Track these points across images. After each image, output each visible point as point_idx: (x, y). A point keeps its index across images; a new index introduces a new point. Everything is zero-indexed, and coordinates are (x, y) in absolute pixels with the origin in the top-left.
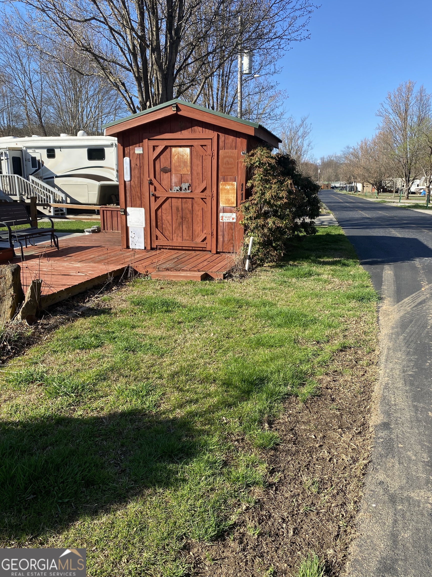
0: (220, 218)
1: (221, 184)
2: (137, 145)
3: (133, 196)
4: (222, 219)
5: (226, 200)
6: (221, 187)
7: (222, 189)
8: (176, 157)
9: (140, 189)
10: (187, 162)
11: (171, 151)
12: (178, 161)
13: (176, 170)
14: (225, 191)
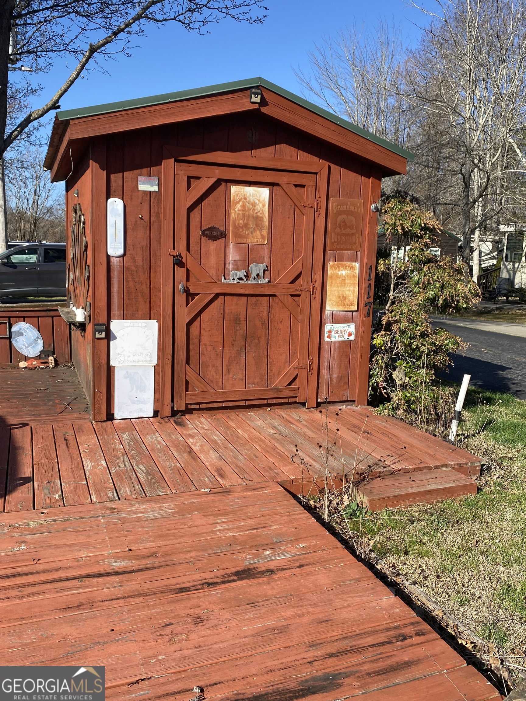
0: (326, 335)
1: (331, 267)
2: (145, 170)
3: (129, 294)
4: (328, 337)
5: (339, 297)
6: (330, 272)
7: (331, 277)
8: (239, 206)
9: (147, 275)
10: (261, 219)
11: (227, 193)
12: (244, 215)
13: (238, 235)
14: (339, 280)
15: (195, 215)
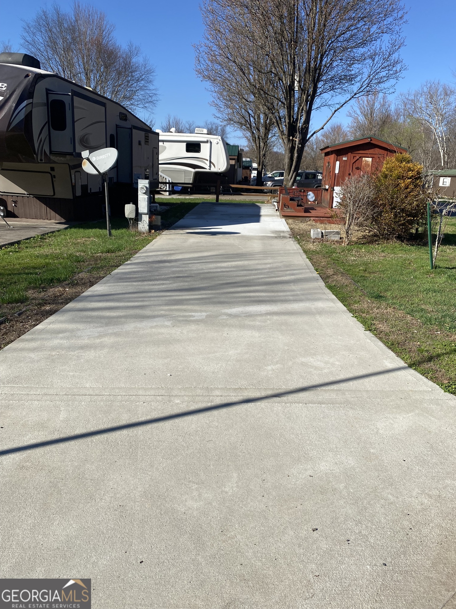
2: (345, 155)
3: (339, 181)
8: (364, 162)
9: (343, 177)
10: (369, 165)
11: (362, 159)
13: (363, 169)
15: (354, 164)
